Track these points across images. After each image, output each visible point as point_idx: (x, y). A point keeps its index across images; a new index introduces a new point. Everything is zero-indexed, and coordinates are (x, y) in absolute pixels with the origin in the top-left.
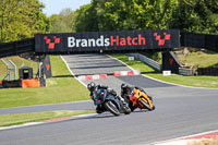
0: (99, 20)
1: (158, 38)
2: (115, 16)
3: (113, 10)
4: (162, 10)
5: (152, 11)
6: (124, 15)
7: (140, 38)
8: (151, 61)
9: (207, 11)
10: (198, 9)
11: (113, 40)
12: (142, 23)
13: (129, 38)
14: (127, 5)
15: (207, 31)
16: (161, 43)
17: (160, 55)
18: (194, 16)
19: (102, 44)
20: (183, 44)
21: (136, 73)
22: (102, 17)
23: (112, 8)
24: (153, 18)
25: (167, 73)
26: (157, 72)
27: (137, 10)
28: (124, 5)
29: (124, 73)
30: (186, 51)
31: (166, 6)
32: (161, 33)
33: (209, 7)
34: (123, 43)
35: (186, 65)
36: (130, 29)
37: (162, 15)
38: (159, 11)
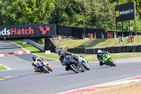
0: (3, 18)
1: (42, 29)
2: (14, 16)
3: (12, 11)
4: (44, 12)
5: (38, 12)
6: (19, 15)
7: (30, 30)
8: (38, 44)
9: (73, 12)
10: (67, 11)
11: (12, 31)
12: (31, 20)
13: (23, 30)
14: (21, 8)
15: (73, 25)
16: (44, 32)
17: (43, 40)
18: (65, 15)
19: (5, 34)
20: (58, 34)
21: (28, 52)
22: (5, 16)
23: (11, 10)
24: (38, 16)
25: (48, 52)
26: (41, 51)
27: (28, 11)
28: (19, 8)
29: (20, 53)
30: (60, 38)
31: (47, 9)
32: (44, 26)
33: (74, 9)
34: (19, 33)
35: (60, 47)
36: (24, 24)
37: (44, 15)
38: (42, 12)
